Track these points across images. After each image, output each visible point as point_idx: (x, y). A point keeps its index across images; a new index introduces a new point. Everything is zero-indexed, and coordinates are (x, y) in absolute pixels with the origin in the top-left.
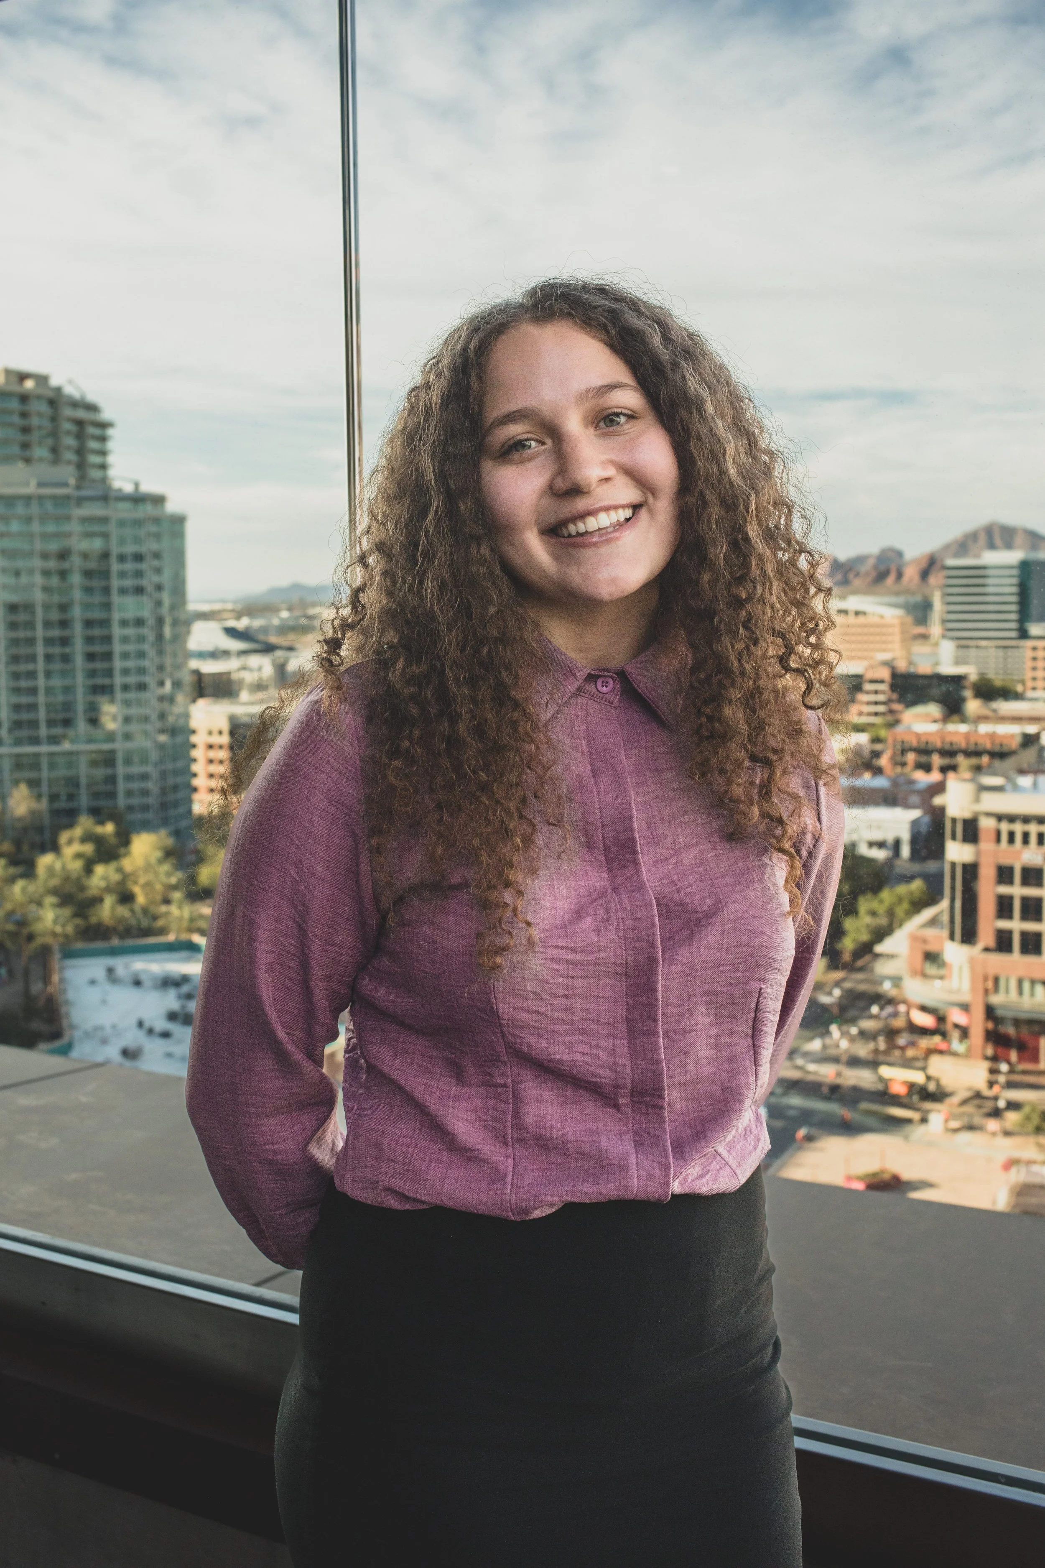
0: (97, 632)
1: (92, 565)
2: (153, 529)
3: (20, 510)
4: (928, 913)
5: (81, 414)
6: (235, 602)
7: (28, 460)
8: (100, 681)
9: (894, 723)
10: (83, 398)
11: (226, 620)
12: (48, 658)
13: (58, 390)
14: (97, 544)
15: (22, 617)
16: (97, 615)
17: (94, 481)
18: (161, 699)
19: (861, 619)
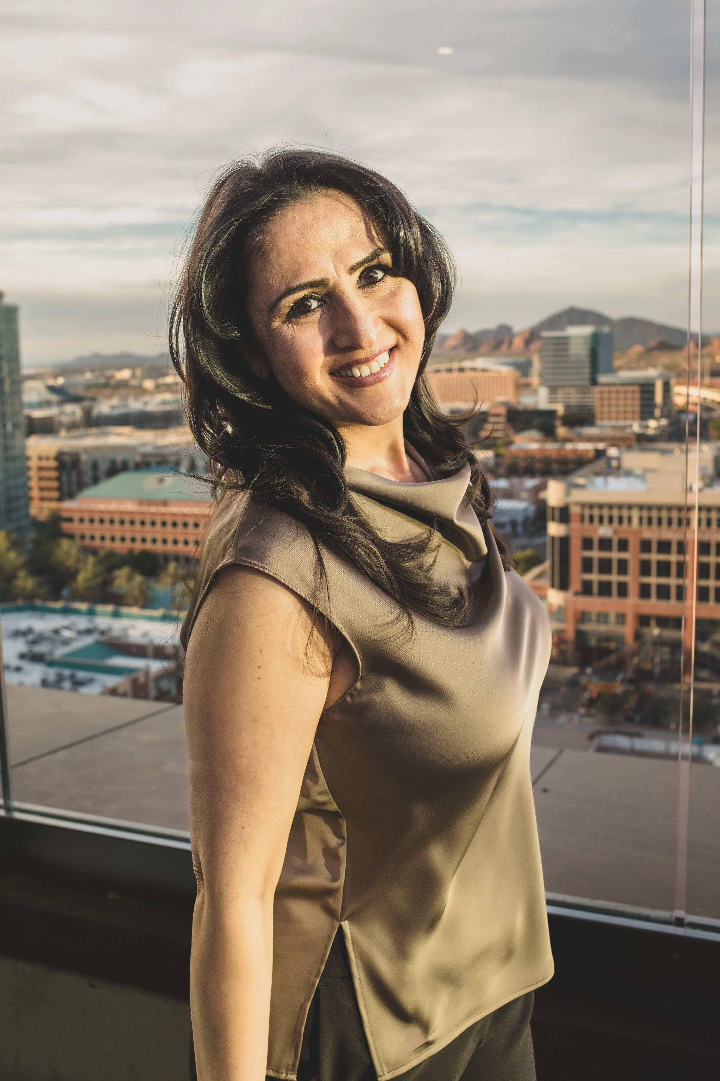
4: (536, 571)
6: (53, 366)
9: (510, 443)
11: (47, 379)
18: (5, 436)
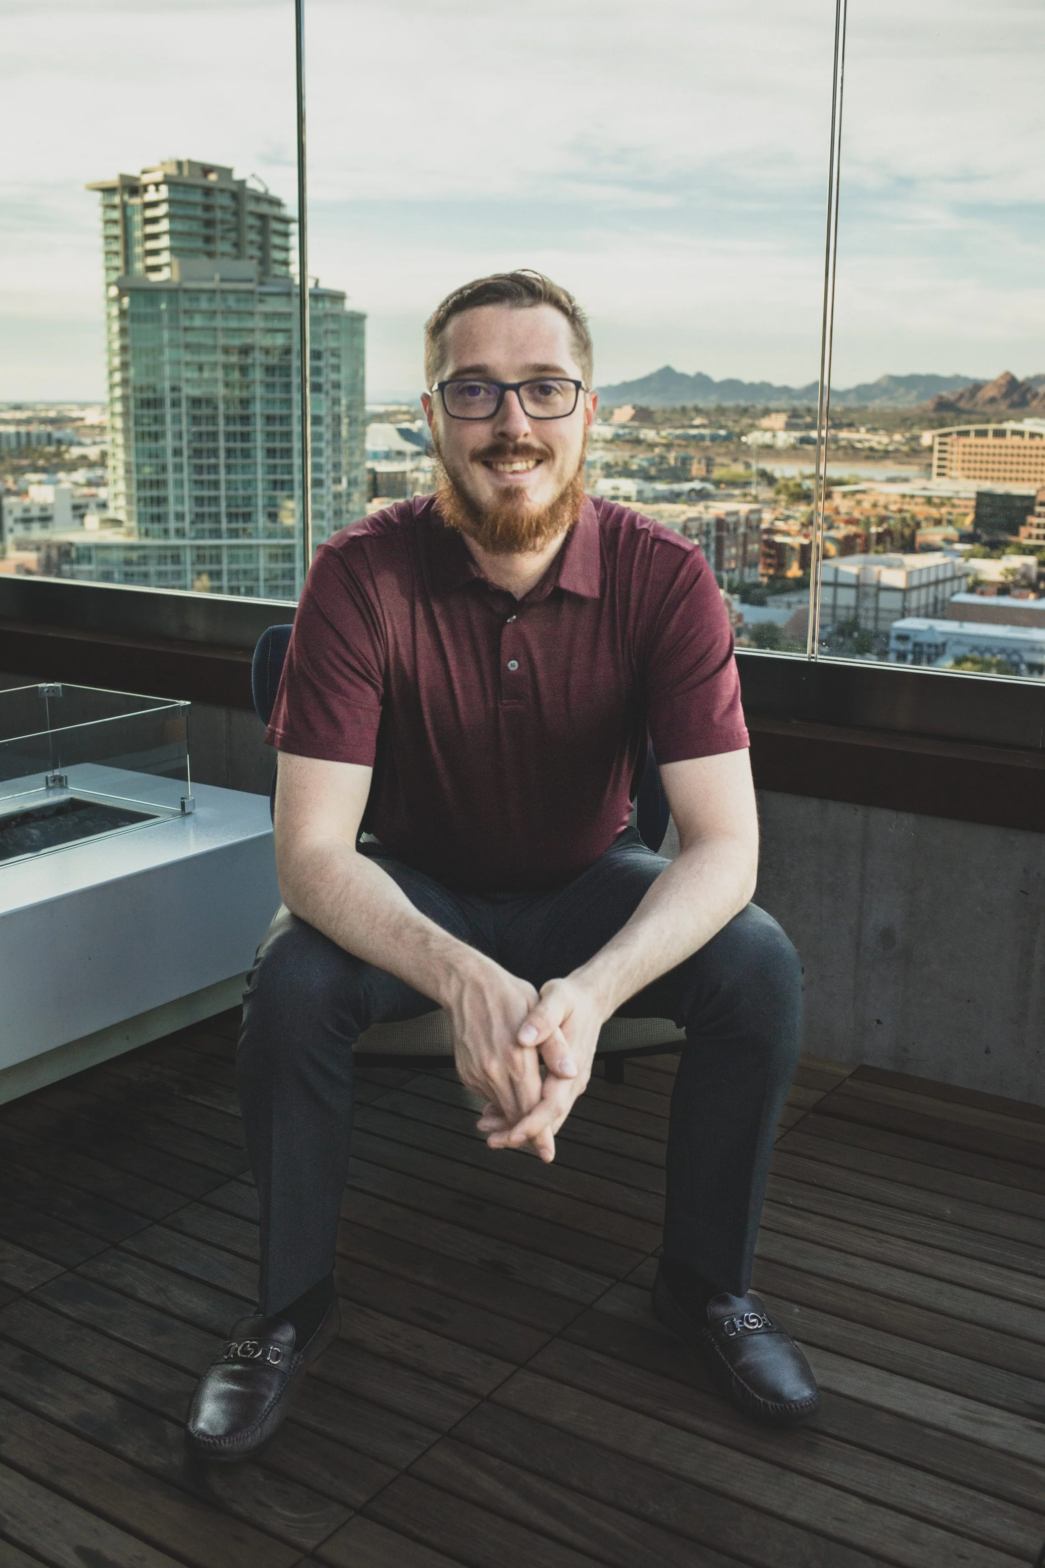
0: (277, 428)
1: (273, 360)
2: (331, 326)
3: (204, 305)
5: (265, 209)
6: (409, 404)
7: (210, 255)
8: (279, 477)
10: (266, 192)
11: (400, 422)
12: (229, 452)
13: (242, 183)
14: (280, 340)
15: (205, 411)
16: (277, 411)
17: (276, 276)
18: (337, 496)
19: (1037, 441)
